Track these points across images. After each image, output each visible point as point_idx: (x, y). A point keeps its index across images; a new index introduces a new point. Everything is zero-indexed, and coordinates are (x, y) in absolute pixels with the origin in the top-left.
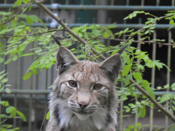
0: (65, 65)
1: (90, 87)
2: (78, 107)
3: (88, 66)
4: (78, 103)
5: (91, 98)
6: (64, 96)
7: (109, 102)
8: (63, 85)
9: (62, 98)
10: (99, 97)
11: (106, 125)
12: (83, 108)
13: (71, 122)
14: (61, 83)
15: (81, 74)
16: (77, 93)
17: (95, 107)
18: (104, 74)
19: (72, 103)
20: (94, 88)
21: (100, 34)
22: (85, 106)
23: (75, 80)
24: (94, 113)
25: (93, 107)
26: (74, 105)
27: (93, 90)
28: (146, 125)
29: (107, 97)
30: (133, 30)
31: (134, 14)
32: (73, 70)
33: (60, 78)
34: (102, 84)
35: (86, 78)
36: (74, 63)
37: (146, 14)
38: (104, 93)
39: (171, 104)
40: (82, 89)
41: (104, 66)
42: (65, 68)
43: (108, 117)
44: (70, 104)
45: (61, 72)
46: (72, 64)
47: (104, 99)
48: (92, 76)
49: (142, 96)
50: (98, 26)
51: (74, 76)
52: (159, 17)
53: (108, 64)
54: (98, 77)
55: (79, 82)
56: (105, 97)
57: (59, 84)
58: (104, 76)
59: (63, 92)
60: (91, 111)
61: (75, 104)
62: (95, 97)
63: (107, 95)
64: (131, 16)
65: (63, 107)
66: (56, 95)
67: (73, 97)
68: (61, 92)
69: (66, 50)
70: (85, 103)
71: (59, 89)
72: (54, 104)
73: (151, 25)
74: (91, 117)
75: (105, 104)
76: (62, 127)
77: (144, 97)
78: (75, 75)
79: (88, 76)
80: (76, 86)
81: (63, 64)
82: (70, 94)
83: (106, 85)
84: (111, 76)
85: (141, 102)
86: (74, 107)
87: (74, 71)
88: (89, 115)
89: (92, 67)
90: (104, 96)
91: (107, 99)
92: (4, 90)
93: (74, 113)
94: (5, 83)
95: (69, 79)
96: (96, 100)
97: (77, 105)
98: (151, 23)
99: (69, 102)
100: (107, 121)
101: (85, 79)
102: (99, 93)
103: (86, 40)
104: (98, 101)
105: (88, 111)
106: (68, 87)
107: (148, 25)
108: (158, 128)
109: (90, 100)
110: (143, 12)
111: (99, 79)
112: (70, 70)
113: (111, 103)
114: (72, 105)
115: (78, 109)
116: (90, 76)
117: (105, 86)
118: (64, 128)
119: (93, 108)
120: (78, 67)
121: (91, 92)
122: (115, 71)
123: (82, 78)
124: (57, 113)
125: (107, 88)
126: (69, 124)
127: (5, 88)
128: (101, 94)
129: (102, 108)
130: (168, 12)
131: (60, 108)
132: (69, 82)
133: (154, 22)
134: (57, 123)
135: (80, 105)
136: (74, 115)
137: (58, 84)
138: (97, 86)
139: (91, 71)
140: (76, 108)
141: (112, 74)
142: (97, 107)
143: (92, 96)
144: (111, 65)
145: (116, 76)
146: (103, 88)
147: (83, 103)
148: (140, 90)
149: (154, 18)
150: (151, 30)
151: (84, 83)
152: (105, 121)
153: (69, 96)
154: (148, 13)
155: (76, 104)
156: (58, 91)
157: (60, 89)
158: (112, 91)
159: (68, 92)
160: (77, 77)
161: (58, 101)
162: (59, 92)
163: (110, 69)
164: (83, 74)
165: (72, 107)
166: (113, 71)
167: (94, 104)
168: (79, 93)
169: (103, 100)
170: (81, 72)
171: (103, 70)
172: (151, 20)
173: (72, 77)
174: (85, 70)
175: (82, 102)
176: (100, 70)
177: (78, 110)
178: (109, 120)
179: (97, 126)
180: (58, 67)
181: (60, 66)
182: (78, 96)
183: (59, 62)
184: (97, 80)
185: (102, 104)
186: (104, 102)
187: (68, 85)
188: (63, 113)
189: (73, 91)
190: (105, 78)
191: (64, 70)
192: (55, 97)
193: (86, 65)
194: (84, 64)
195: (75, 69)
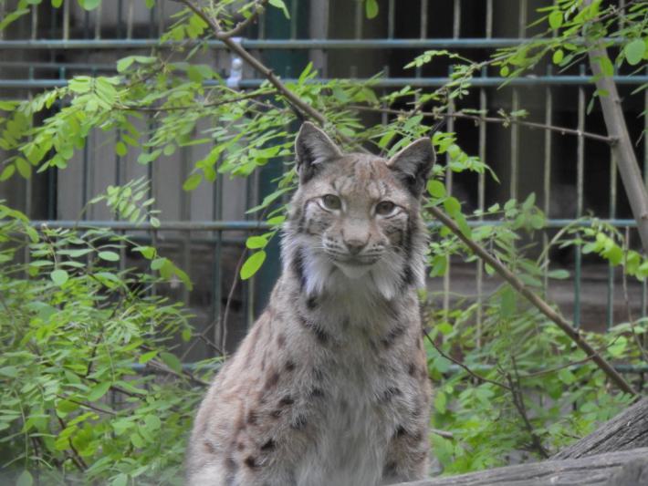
0: (314, 162)
1: (370, 208)
2: (345, 249)
3: (364, 164)
4: (344, 242)
5: (372, 232)
6: (314, 229)
8: (312, 206)
9: (309, 233)
10: (389, 230)
11: (402, 289)
12: (355, 254)
13: (330, 284)
14: (308, 202)
15: (349, 181)
16: (341, 221)
17: (381, 250)
18: (397, 182)
19: (330, 243)
20: (378, 211)
21: (349, 98)
22: (360, 248)
23: (336, 193)
24: (379, 263)
25: (377, 250)
26: (336, 247)
27: (375, 215)
28: (437, 293)
29: (405, 229)
30: (420, 90)
31: (427, 57)
32: (331, 172)
33: (305, 190)
34: (395, 201)
35: (360, 188)
36: (333, 158)
37: (452, 56)
38: (399, 220)
39: (491, 245)
40: (352, 212)
41: (398, 164)
42: (315, 170)
43: (406, 273)
44: (328, 245)
45: (307, 179)
46: (330, 160)
47: (398, 233)
48: (373, 184)
49: (439, 229)
50: (345, 82)
51: (333, 184)
52: (479, 62)
53: (405, 160)
54: (386, 186)
55: (346, 198)
56: (400, 230)
57: (303, 204)
58: (397, 186)
59: (311, 220)
60: (372, 258)
61: (338, 244)
62: (380, 230)
63: (405, 226)
64: (419, 62)
65: (312, 252)
66: (297, 227)
67: (333, 230)
68: (308, 219)
69: (317, 131)
70: (359, 241)
71: (302, 213)
72: (292, 247)
73: (463, 79)
75: (400, 243)
76: (311, 294)
77: (446, 231)
78: (338, 184)
80: (339, 207)
81: (310, 160)
82: (326, 224)
83: (403, 205)
84: (412, 184)
85: (440, 244)
86: (334, 252)
87: (334, 176)
88: (368, 268)
89: (372, 166)
90: (399, 226)
91: (405, 234)
92: (147, 223)
93: (335, 263)
94: (150, 207)
95: (325, 192)
96: (383, 236)
97: (343, 246)
98: (462, 76)
99: (325, 241)
100: (404, 280)
101: (357, 191)
102: (388, 221)
103: (321, 111)
104: (385, 237)
105: (367, 259)
106: (322, 209)
107: (455, 79)
108: (462, 298)
109: (370, 235)
110: (445, 52)
111: (387, 191)
112: (325, 173)
113: (413, 242)
114: (332, 246)
115: (344, 254)
116: (367, 185)
117: (402, 207)
118: (315, 298)
119: (377, 253)
120: (343, 166)
121: (372, 218)
122: (420, 175)
123: (352, 190)
124: (298, 265)
125: (404, 209)
126: (324, 287)
127: (149, 218)
128: (392, 224)
129: (394, 253)
130: (498, 50)
131: (305, 254)
132: (325, 198)
133: (468, 73)
134: (299, 287)
135: (350, 246)
136: (334, 269)
137: (301, 203)
138: (384, 207)
139: (371, 174)
140: (339, 253)
141: (415, 180)
142: (384, 251)
143: (373, 226)
144: (412, 162)
145: (422, 185)
146: (396, 211)
147: (355, 241)
148: (439, 217)
149: (468, 64)
150: (464, 89)
151: (355, 200)
152: (400, 281)
153: (324, 229)
154: (456, 55)
155: (340, 243)
156: (300, 218)
157: (305, 214)
158: (415, 218)
159: (323, 219)
160: (341, 188)
161: (302, 240)
162: (303, 220)
163: (410, 170)
164: (354, 180)
165: (331, 251)
166: (416, 175)
167: (379, 244)
168: (347, 221)
169: (396, 235)
170: (349, 176)
171: (396, 173)
172: (464, 69)
173: (331, 188)
174: (358, 172)
175: (352, 241)
176: (390, 172)
177: (345, 258)
178: (409, 277)
179: (383, 292)
180: (301, 167)
181: (303, 166)
182: (345, 228)
183: (301, 156)
184: (383, 193)
185: (393, 244)
186: (398, 239)
187: (322, 204)
188: (311, 264)
189: (334, 218)
190: (400, 188)
191: (312, 172)
192: (294, 232)
193: (360, 162)
194: (355, 160)
195: (335, 171)
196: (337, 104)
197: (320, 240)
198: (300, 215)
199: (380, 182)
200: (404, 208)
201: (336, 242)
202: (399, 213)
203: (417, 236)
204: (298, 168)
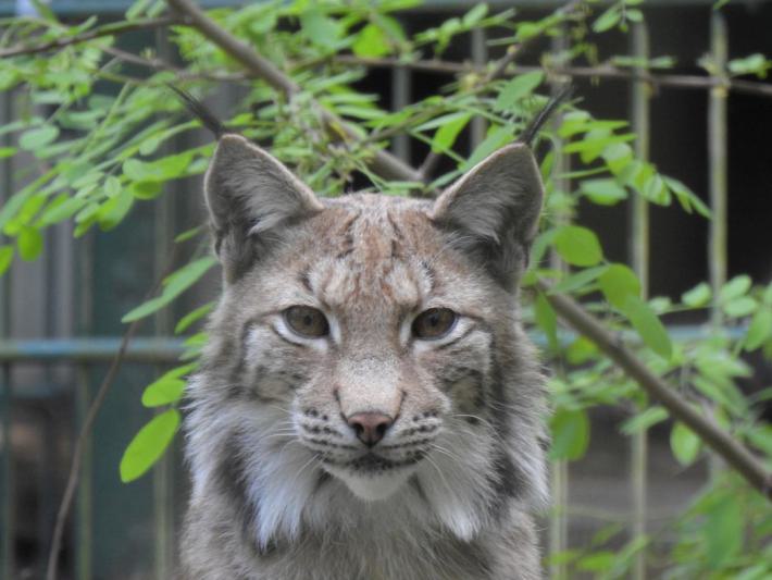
0: (256, 228)
1: (397, 327)
2: (348, 437)
3: (374, 220)
4: (343, 416)
5: (408, 387)
6: (268, 388)
7: (499, 392)
8: (258, 335)
9: (256, 396)
10: (447, 376)
11: (497, 512)
12: (371, 444)
13: (317, 514)
14: (248, 325)
15: (341, 269)
16: (332, 367)
17: (434, 427)
18: (457, 256)
19: (312, 421)
20: (417, 333)
21: (343, 37)
22: (382, 429)
23: (314, 302)
24: (430, 458)
25: (423, 429)
26: (327, 430)
27: (410, 344)
29: (486, 369)
32: (297, 249)
33: (239, 296)
34: (455, 306)
35: (370, 283)
36: (300, 215)
38: (469, 349)
40: (355, 343)
41: (456, 212)
42: (258, 246)
43: (500, 470)
44: (306, 427)
45: (241, 269)
46: (294, 220)
47: (472, 380)
48: (400, 269)
51: (305, 281)
53: (471, 202)
54: (432, 272)
55: (339, 310)
56: (475, 373)
57: (239, 330)
58: (458, 267)
59: (261, 370)
60: (412, 449)
61: (330, 424)
62: (426, 377)
63: (487, 360)
65: (267, 443)
66: (224, 385)
67: (315, 391)
68: (252, 367)
69: (254, 155)
70: (380, 413)
71: (238, 352)
74: (415, 483)
78: (315, 279)
79: (379, 274)
80: (324, 331)
81: (245, 224)
82: (297, 377)
83: (477, 312)
84: (495, 258)
86: (324, 443)
87: (305, 258)
88: (408, 472)
89: (395, 226)
90: (471, 364)
91: (488, 381)
93: (326, 467)
95: (287, 300)
96: (435, 391)
97: (342, 428)
99: (299, 418)
100: (499, 488)
101: (365, 289)
102: (444, 356)
104: (442, 396)
105: (402, 454)
106: (284, 340)
109: (405, 394)
111: (435, 286)
114: (316, 430)
115: (345, 447)
116: (387, 272)
117: (473, 317)
119: (423, 435)
120: (324, 235)
121: (404, 353)
122: (510, 233)
123: (351, 288)
125: (480, 322)
126: (303, 522)
128: (451, 359)
129: (467, 430)
131: (247, 448)
132: (290, 313)
135: (357, 428)
136: (324, 478)
137: (232, 329)
138: (429, 322)
139: (394, 245)
140: (335, 446)
141: (499, 248)
142: (441, 430)
143: (409, 372)
145: (518, 257)
146: (460, 327)
147: (369, 414)
151: (361, 312)
153: (292, 387)
155: (335, 421)
156: (233, 364)
157: (244, 354)
158: (510, 337)
159: (289, 363)
160: (324, 287)
161: (238, 414)
162: (241, 367)
163: (485, 225)
164: (352, 264)
165: (315, 442)
166: (502, 234)
167: (426, 415)
168: (345, 366)
169: (466, 386)
170: (340, 256)
171: (453, 236)
173: (300, 288)
174: (360, 244)
175: (363, 413)
176: (438, 236)
177: (347, 455)
178: (509, 481)
179: (450, 524)
180: (224, 243)
181: (229, 240)
182: (343, 383)
183: (221, 216)
184: (427, 290)
185: (462, 408)
186: (473, 394)
187: (283, 329)
188: (267, 470)
189: (313, 361)
190: (464, 274)
191: (252, 254)
192: (216, 397)
193: (365, 216)
194: (353, 214)
195: (307, 246)
196: (313, 54)
197: (286, 416)
198: (231, 355)
199: (417, 263)
200: (479, 319)
201: (325, 418)
202: (468, 332)
203: (518, 381)
204: (218, 246)
